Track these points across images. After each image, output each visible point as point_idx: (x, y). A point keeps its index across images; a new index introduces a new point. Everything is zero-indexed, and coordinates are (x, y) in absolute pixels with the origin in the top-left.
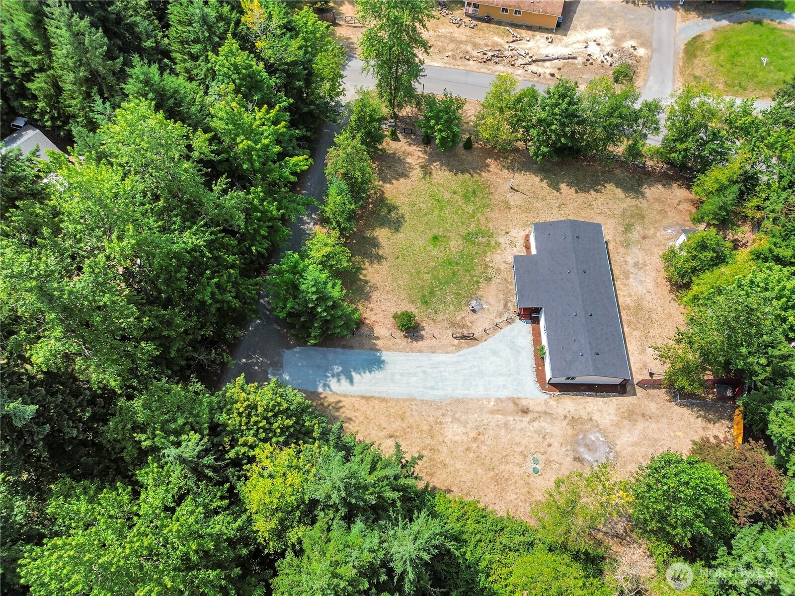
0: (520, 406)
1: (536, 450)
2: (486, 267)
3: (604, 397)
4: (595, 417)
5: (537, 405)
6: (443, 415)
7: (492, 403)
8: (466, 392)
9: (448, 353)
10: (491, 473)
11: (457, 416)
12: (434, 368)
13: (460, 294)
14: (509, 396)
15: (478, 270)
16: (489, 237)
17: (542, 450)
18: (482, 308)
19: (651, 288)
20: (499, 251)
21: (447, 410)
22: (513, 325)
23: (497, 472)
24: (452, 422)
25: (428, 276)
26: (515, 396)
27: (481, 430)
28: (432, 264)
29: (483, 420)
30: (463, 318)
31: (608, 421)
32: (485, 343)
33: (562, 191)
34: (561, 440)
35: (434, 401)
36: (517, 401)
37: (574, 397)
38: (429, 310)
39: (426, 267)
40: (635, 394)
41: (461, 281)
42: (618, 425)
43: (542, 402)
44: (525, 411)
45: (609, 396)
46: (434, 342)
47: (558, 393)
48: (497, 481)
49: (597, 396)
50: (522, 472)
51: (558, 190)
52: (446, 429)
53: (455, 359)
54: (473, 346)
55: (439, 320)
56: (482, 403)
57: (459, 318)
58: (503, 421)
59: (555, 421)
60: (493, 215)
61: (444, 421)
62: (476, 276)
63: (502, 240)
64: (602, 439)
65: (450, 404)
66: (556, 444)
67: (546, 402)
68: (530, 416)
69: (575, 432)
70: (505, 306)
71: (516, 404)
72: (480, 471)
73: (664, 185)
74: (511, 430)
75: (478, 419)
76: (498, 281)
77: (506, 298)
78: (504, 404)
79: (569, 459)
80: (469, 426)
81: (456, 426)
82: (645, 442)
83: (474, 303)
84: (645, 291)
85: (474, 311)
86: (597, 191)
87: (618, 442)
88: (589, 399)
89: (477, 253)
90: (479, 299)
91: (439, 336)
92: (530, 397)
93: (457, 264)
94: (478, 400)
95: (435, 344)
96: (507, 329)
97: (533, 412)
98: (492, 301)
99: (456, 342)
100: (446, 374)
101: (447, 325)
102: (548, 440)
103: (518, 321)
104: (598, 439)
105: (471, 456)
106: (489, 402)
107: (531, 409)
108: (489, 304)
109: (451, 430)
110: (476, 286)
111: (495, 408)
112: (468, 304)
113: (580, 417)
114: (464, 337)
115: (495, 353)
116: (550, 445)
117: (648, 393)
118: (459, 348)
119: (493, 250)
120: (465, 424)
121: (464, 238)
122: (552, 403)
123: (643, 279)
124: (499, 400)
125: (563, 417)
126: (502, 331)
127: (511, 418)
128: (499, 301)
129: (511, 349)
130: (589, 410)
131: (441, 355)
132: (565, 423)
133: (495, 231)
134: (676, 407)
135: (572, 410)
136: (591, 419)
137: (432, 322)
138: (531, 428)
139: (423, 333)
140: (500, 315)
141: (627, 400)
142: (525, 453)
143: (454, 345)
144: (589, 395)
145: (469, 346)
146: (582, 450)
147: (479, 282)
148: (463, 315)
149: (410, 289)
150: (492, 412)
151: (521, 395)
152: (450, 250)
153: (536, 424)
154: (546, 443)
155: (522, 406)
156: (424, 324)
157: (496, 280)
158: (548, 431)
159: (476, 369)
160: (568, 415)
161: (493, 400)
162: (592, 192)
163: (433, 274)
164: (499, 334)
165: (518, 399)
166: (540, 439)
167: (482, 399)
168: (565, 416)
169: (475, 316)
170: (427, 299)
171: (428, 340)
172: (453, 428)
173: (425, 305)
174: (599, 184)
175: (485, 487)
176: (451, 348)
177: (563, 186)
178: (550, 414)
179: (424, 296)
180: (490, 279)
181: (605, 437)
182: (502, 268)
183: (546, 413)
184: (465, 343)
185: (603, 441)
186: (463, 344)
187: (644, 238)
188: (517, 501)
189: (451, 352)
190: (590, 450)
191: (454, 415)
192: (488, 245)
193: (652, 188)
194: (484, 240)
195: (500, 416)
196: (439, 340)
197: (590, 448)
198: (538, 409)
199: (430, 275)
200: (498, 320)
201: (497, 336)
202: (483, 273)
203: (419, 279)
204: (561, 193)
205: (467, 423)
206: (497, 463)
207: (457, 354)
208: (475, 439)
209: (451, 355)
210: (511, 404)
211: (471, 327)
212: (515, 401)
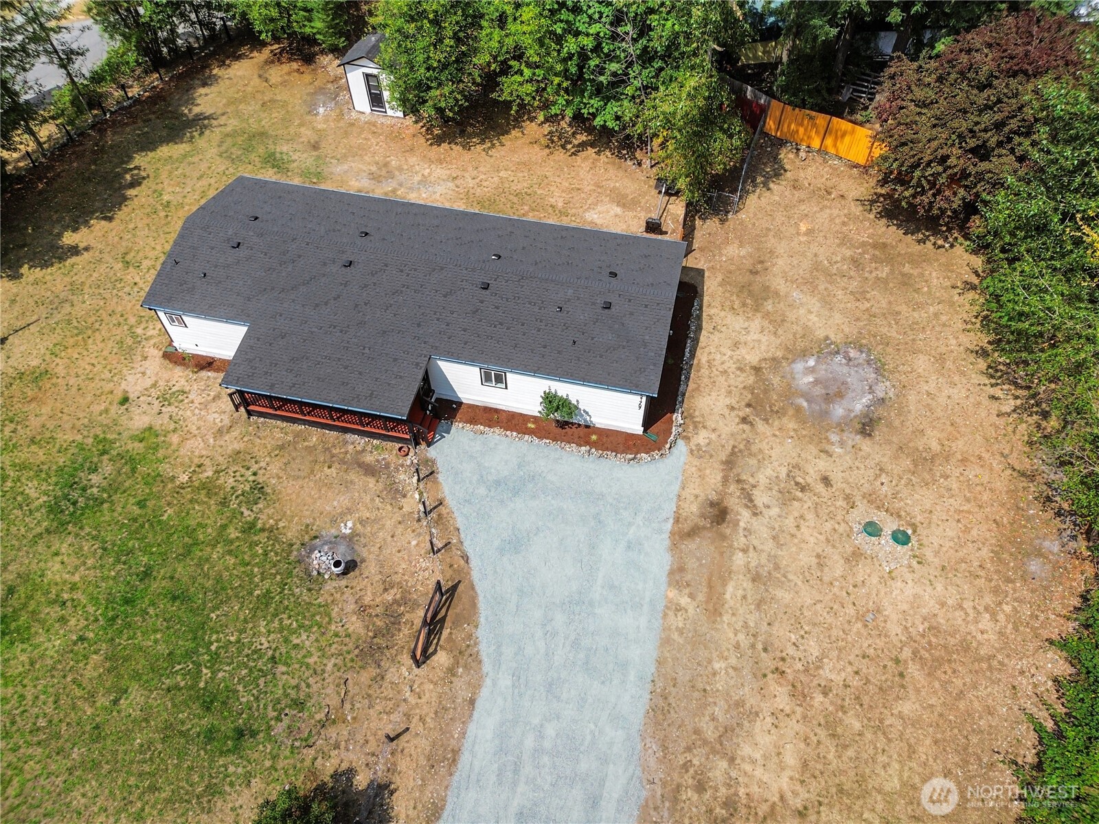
0: (702, 523)
1: (839, 518)
2: (208, 488)
3: (699, 328)
4: (753, 358)
5: (702, 477)
6: (700, 788)
7: (684, 601)
8: (632, 676)
9: (472, 702)
10: (913, 670)
11: (710, 733)
12: (516, 771)
13: (267, 596)
14: (667, 543)
15: (206, 515)
16: (104, 452)
17: (841, 503)
18: (351, 539)
20: (175, 439)
21: (686, 766)
22: (441, 465)
23: (907, 653)
24: (732, 760)
25: (136, 697)
26: (669, 526)
27: (768, 662)
28: (92, 669)
29: (737, 646)
30: (362, 609)
32: (474, 562)
34: (813, 449)
35: (644, 808)
36: (686, 527)
37: (691, 385)
38: (279, 728)
41: (219, 579)
43: (696, 462)
44: (719, 514)
45: (699, 317)
46: (417, 745)
47: (677, 417)
48: (939, 662)
49: (696, 341)
52: (755, 789)
53: (505, 681)
54: (474, 605)
55: (334, 701)
56: (681, 631)
57: (355, 625)
58: (747, 585)
59: (754, 448)
60: (34, 422)
62: (224, 527)
63: (139, 420)
64: (811, 363)
65: (665, 748)
66: (823, 464)
67: (696, 452)
68: (734, 502)
69: (791, 412)
70: (370, 470)
71: (693, 532)
72: (907, 707)
74: (777, 567)
75: (733, 661)
76: (274, 469)
77: (342, 462)
78: (692, 564)
80: (752, 701)
81: (746, 750)
83: (321, 560)
85: (350, 566)
87: (820, 334)
88: (702, 356)
89: (141, 504)
90: (312, 541)
91: (395, 717)
92: (676, 488)
93: (146, 574)
94: (666, 642)
95: (424, 744)
96: (448, 487)
97: (723, 495)
98: (340, 501)
99: (441, 658)
100: (550, 731)
101: (365, 677)
102: (809, 480)
104: (812, 370)
106: (679, 609)
107: (714, 496)
108: (349, 511)
109: (759, 772)
110: (262, 537)
111: (701, 597)
112: (314, 580)
113: (751, 389)
114: (434, 624)
116: (826, 481)
117: (702, 249)
118: (467, 656)
119: (161, 453)
120: (744, 714)
121: (60, 528)
122: (701, 438)
124: (677, 575)
125: (746, 427)
126: (450, 502)
127: (739, 559)
128: (347, 485)
129: (516, 492)
130: (731, 366)
131: (472, 729)
132: (761, 426)
133: (98, 431)
134: (742, 215)
135: (728, 401)
136: (757, 370)
137: (332, 732)
138: (775, 511)
139: (361, 781)
140: (395, 493)
141: (712, 288)
143: (451, 671)
144: (693, 355)
145: (471, 614)
146: (838, 411)
147: (252, 525)
148: (351, 607)
150: (714, 608)
151: (669, 508)
152: (74, 587)
153: (761, 498)
154: (820, 488)
155: (703, 516)
156: (328, 767)
157: (271, 471)
158: (783, 472)
159: (560, 618)
160: (741, 414)
161: (672, 593)
163: (136, 676)
164: (460, 513)
165: (677, 520)
166: (808, 500)
167: (666, 629)
168: (744, 420)
169: (370, 569)
170: (227, 727)
171: (403, 765)
172: (753, 762)
173: (248, 742)
175: (962, 705)
176: (459, 683)
178: (733, 453)
179: (210, 735)
180: (259, 489)
181: (804, 354)
182: (237, 446)
183: (729, 463)
184: (457, 624)
186: (459, 636)
187: (315, 147)
189: (476, 687)
190: (840, 395)
191: (705, 742)
192: (132, 462)
194: (107, 468)
195: (730, 589)
196: (415, 725)
198: (714, 477)
199: (134, 687)
200: (412, 503)
201: (460, 522)
202: (224, 503)
205: (740, 704)
206: (880, 643)
207: (487, 667)
208: (798, 694)
209: (484, 693)
210: (691, 545)
211: (406, 592)
212: (683, 533)
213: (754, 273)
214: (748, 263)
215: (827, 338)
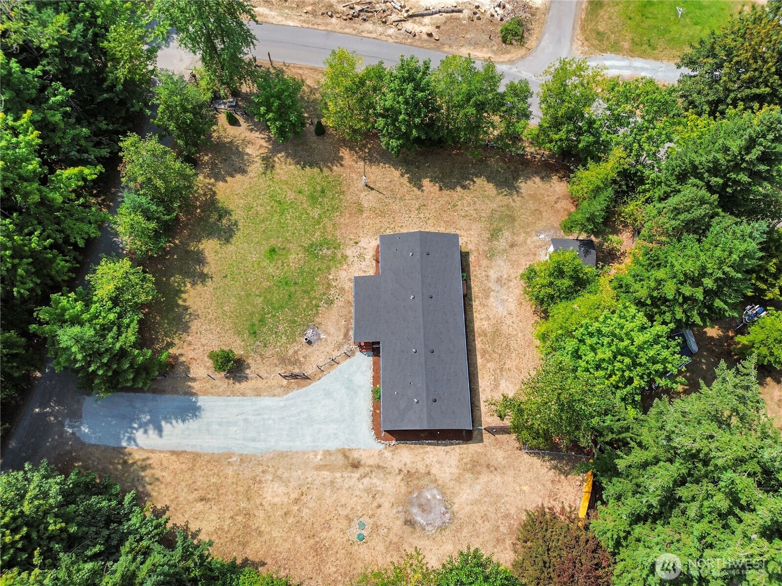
0: (351, 459)
1: (364, 512)
2: (329, 286)
3: (446, 445)
4: (434, 471)
5: (370, 457)
6: (263, 472)
7: (319, 457)
8: (291, 444)
9: (274, 396)
10: (312, 541)
11: (279, 473)
12: (259, 414)
13: (294, 322)
14: (340, 448)
15: (321, 289)
16: (335, 248)
17: (370, 513)
18: (319, 339)
19: (513, 309)
20: (345, 267)
21: (268, 466)
22: (353, 358)
23: (318, 539)
24: (272, 481)
25: (259, 300)
26: (347, 447)
27: (304, 489)
28: (266, 284)
29: (307, 478)
30: (296, 352)
31: (447, 475)
32: (318, 382)
33: (424, 188)
34: (393, 500)
35: (255, 455)
36: (348, 454)
37: (413, 446)
38: (258, 343)
39: (258, 288)
40: (481, 441)
41: (298, 305)
42: (458, 479)
43: (376, 454)
44: (356, 465)
45: (452, 444)
46: (260, 383)
47: (394, 442)
48: (316, 551)
49: (438, 445)
50: (344, 539)
51: (420, 187)
52: (265, 489)
53: (282, 404)
54: (304, 386)
55: (267, 355)
56: (308, 458)
57: (291, 352)
58: (329, 479)
59: (388, 476)
60: (342, 220)
61: (264, 479)
62: (315, 298)
63: (349, 252)
64: (438, 497)
65: (272, 459)
66: (386, 505)
67: (381, 453)
68: (361, 471)
69: (410, 490)
70: (346, 335)
71: (346, 457)
72: (298, 539)
73: (542, 178)
74: (338, 489)
75: (302, 477)
76: (341, 304)
77: (348, 325)
78: (333, 458)
79: (399, 523)
80: (291, 485)
81: (276, 485)
82: (486, 499)
83: (310, 332)
84: (505, 313)
85: (309, 343)
86: (464, 187)
87: (456, 500)
88: (429, 448)
89: (319, 269)
90: (316, 327)
91: (266, 375)
92: (363, 447)
93: (296, 284)
94: (304, 453)
95: (260, 386)
96: (345, 364)
97: (364, 466)
98: (332, 330)
99: (285, 382)
100: (270, 422)
101: (276, 361)
102: (378, 499)
103: (358, 354)
104: (434, 497)
105: (290, 521)
106: (316, 456)
107: (362, 462)
108: (329, 334)
109: (270, 490)
110: (315, 311)
111: (321, 463)
112: (303, 334)
113: (417, 471)
114: (294, 376)
115: (328, 394)
116: (379, 506)
117: (496, 439)
118: (287, 389)
119: (338, 265)
120: (286, 483)
121: (306, 250)
122: (388, 454)
123: (505, 297)
124: (328, 453)
125: (397, 471)
126: (339, 366)
127: (338, 475)
128: (339, 329)
129: (348, 388)
130: (428, 461)
131: (267, 398)
132: (399, 478)
133: (343, 241)
134: (526, 456)
135: (408, 462)
136: (429, 473)
137: (259, 358)
138: (361, 486)
139: (248, 371)
140: (339, 346)
141: (472, 448)
142: (351, 516)
143: (282, 386)
144: (429, 444)
145: (300, 386)
146: (415, 510)
147: (318, 306)
148: (296, 348)
149: (237, 317)
150: (318, 468)
151: (353, 446)
152: (288, 265)
153: (366, 481)
154: (375, 504)
155: (353, 459)
156: (250, 361)
157: (339, 303)
158: (379, 489)
159: (305, 416)
160: (403, 469)
161: (321, 452)
162: (459, 189)
163: (265, 298)
164: (336, 371)
165: (350, 450)
166: (370, 499)
167: (308, 453)
168: (400, 471)
169: (310, 349)
170: (256, 328)
171: (253, 381)
172: (273, 488)
173: (253, 335)
174: (467, 179)
175: (303, 559)
176: (279, 390)
177: (426, 182)
178: (383, 468)
179: (253, 325)
180: (332, 302)
181: (443, 494)
182: (346, 288)
183: (379, 467)
184: (296, 383)
185: (439, 500)
186: (293, 385)
187: (512, 246)
188: (336, 575)
189: (279, 395)
190: (424, 511)
191: (276, 471)
192: (333, 258)
193: (528, 182)
194: (329, 252)
195: (326, 473)
196: (265, 381)
197: (424, 508)
198: (371, 462)
199: (262, 298)
200: (336, 354)
201: (332, 372)
202: (324, 294)
203: (249, 304)
204: (422, 191)
205: (290, 482)
206: (319, 530)
207: (285, 397)
208: (296, 501)
209: (277, 398)
210: (340, 457)
211: (304, 364)
212: (345, 454)
213: (488, 466)
214: (494, 463)
215: (454, 503)
